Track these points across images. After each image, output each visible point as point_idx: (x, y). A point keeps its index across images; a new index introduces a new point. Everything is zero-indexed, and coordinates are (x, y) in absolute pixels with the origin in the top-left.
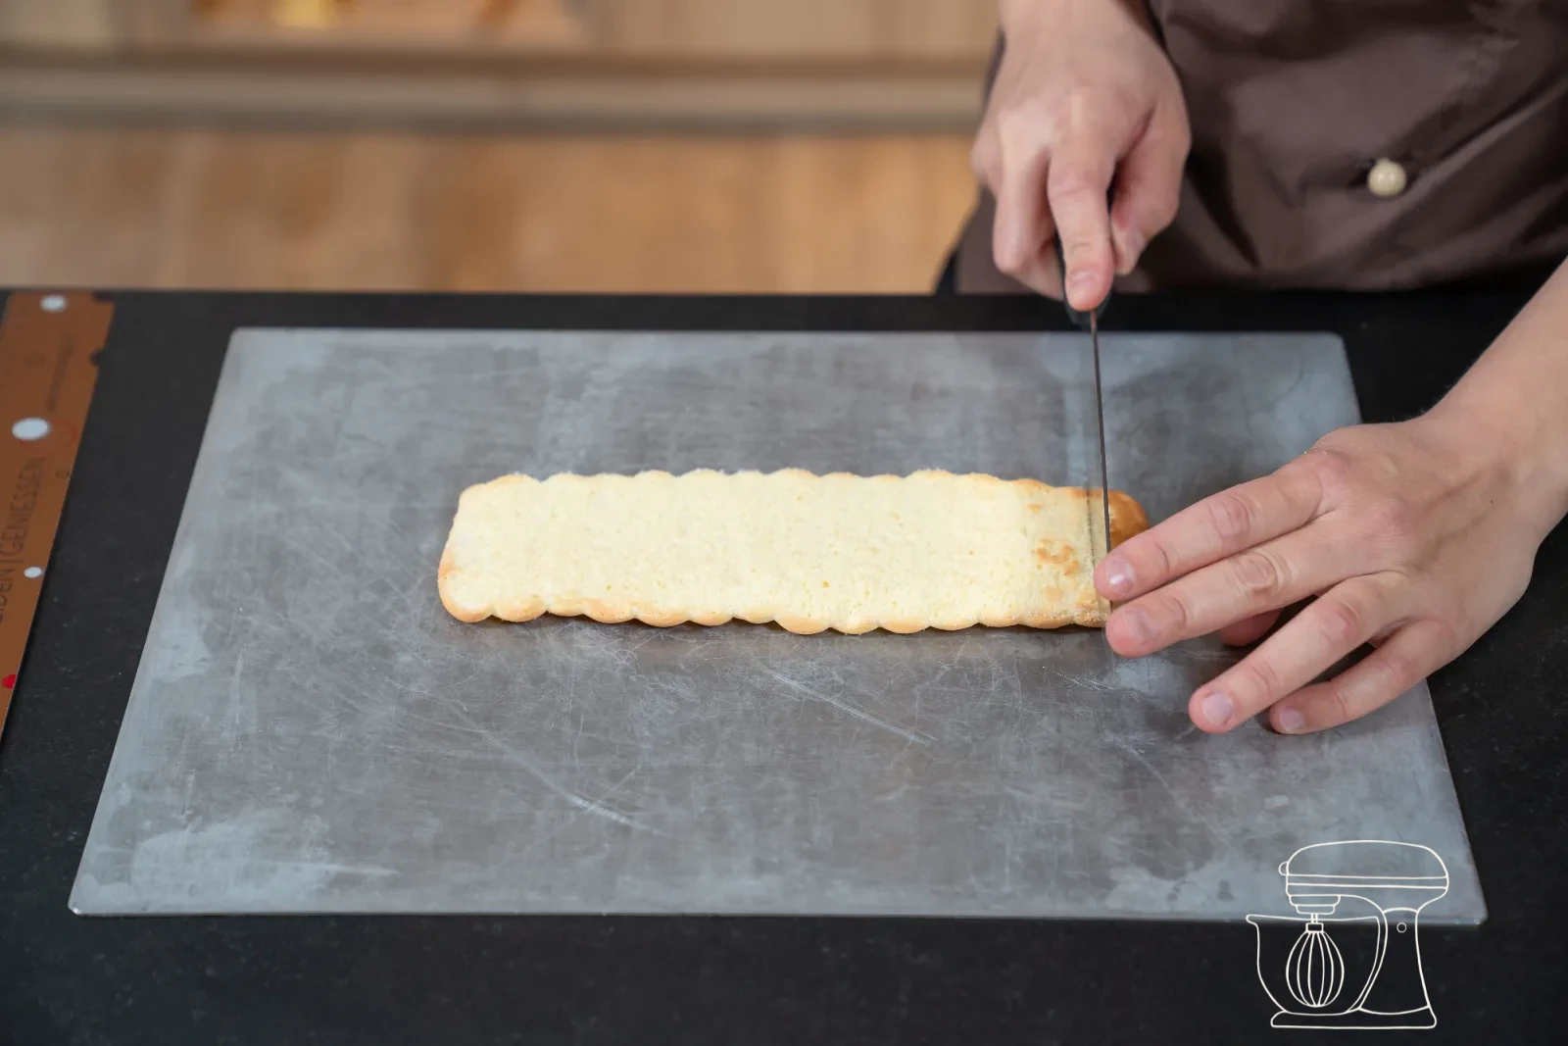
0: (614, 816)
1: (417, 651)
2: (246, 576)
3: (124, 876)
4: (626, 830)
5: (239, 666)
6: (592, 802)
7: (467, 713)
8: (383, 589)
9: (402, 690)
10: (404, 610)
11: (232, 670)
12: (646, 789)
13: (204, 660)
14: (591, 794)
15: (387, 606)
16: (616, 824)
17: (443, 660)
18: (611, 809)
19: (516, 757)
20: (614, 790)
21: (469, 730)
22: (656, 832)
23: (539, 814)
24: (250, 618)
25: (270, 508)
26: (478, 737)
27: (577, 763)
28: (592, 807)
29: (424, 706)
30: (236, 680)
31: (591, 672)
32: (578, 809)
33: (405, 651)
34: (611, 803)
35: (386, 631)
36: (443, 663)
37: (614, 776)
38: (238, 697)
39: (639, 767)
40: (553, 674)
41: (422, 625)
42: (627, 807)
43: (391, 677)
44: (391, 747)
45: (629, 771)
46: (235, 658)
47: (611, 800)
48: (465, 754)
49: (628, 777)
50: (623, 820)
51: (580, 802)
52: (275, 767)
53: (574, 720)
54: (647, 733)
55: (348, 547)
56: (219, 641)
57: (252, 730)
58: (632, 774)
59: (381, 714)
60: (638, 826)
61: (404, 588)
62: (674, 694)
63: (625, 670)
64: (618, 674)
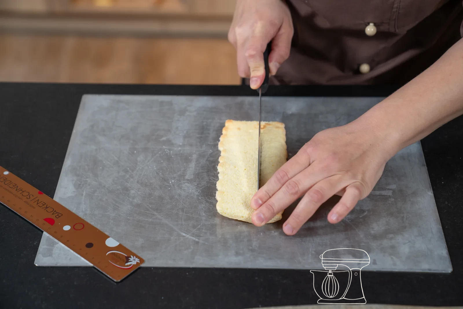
0: (194, 239)
1: (136, 189)
2: (86, 167)
3: (50, 255)
4: (197, 243)
5: (84, 193)
6: (188, 234)
7: (151, 208)
8: (126, 171)
9: (132, 201)
10: (132, 178)
11: (82, 195)
12: (204, 231)
13: (74, 192)
14: (187, 232)
15: (128, 176)
16: (194, 241)
17: (144, 192)
18: (193, 236)
19: (165, 221)
20: (194, 231)
21: (152, 213)
22: (206, 243)
23: (172, 238)
24: (87, 179)
25: (94, 147)
26: (154, 215)
27: (183, 223)
28: (188, 236)
29: (138, 206)
30: (83, 197)
31: (187, 196)
32: (184, 236)
33: (133, 189)
34: (193, 235)
35: (127, 184)
36: (144, 193)
37: (194, 227)
38: (84, 202)
39: (201, 224)
40: (176, 197)
41: (138, 182)
42: (198, 236)
43: (129, 197)
44: (128, 218)
45: (198, 225)
46: (83, 191)
47: (193, 234)
48: (150, 220)
49: (198, 227)
50: (197, 240)
51: (184, 234)
52: (94, 223)
53: (182, 210)
54: (204, 214)
55: (116, 159)
56: (78, 186)
57: (88, 212)
58: (200, 226)
59: (126, 208)
60: (201, 241)
61: (133, 171)
62: (212, 203)
63: (198, 196)
64: (195, 197)
